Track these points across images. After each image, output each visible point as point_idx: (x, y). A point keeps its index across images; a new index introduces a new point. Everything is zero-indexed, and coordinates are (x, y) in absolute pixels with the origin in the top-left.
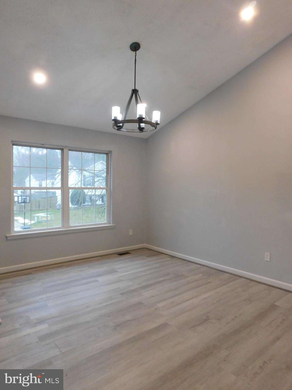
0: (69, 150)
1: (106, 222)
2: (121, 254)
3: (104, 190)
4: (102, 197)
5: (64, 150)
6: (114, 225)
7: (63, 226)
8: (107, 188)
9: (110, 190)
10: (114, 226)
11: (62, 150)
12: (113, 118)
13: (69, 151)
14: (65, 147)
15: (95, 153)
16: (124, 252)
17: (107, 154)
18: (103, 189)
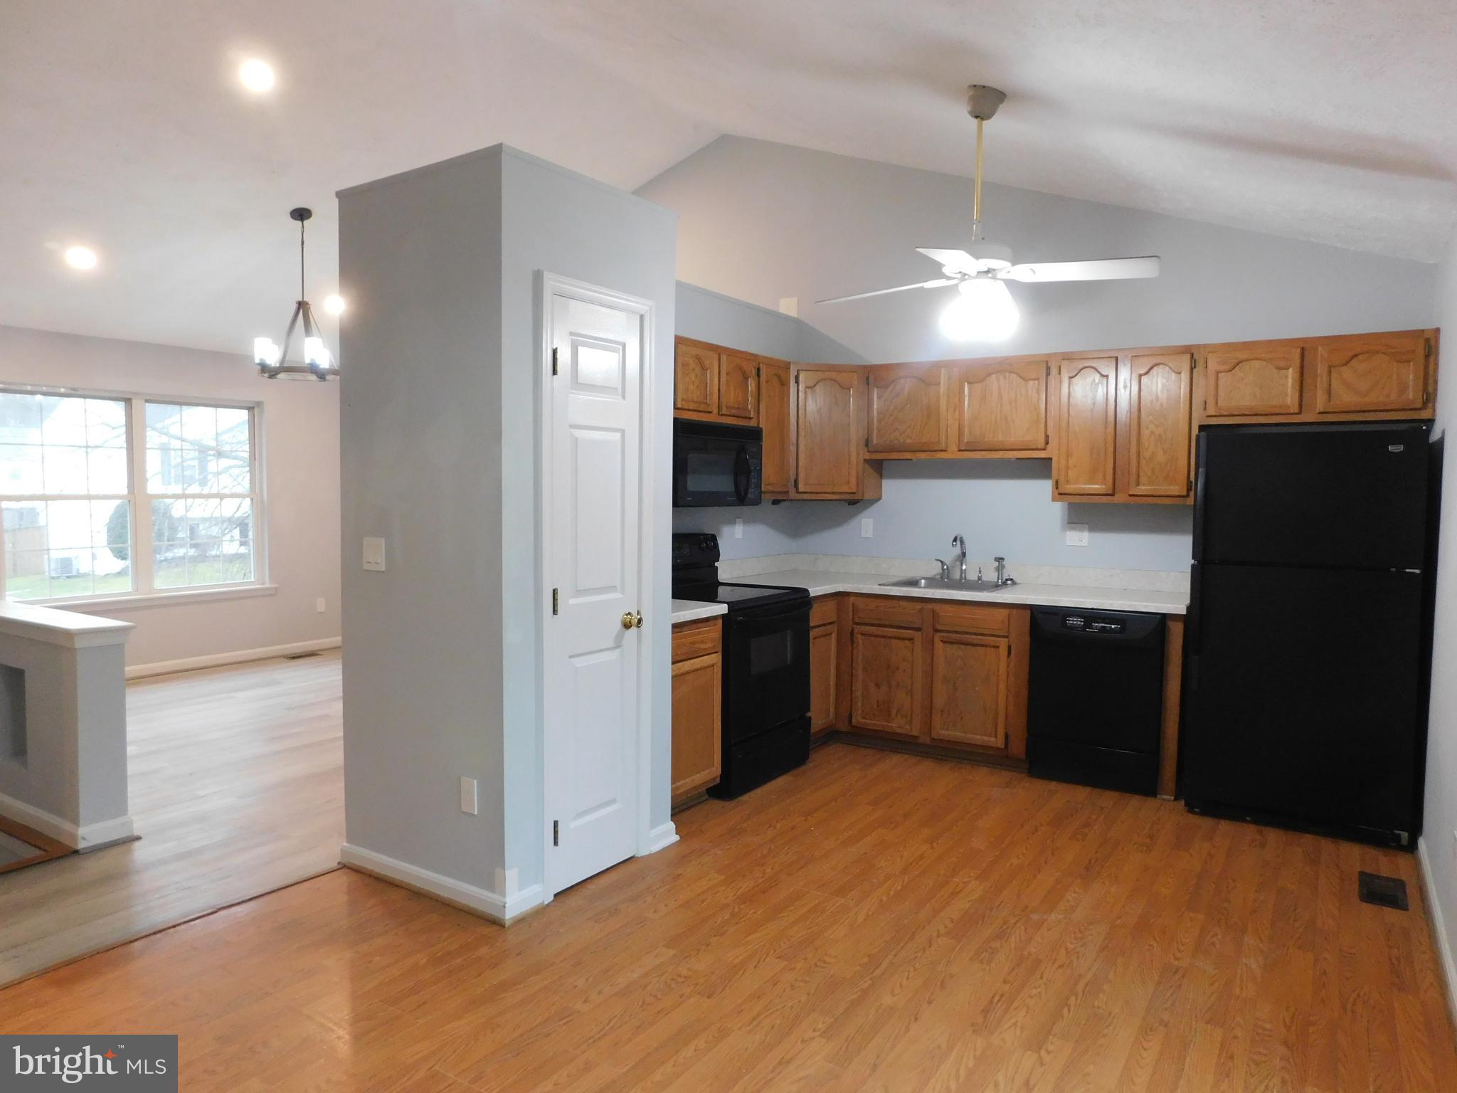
0: (147, 401)
1: (253, 578)
2: (295, 657)
3: (246, 499)
4: (242, 525)
5: (134, 402)
6: (276, 586)
7: (137, 590)
8: (254, 494)
9: (262, 502)
10: (276, 589)
11: (128, 401)
12: (257, 361)
13: (147, 404)
14: (136, 394)
15: (216, 406)
16: (302, 653)
17: (250, 409)
18: (242, 496)
